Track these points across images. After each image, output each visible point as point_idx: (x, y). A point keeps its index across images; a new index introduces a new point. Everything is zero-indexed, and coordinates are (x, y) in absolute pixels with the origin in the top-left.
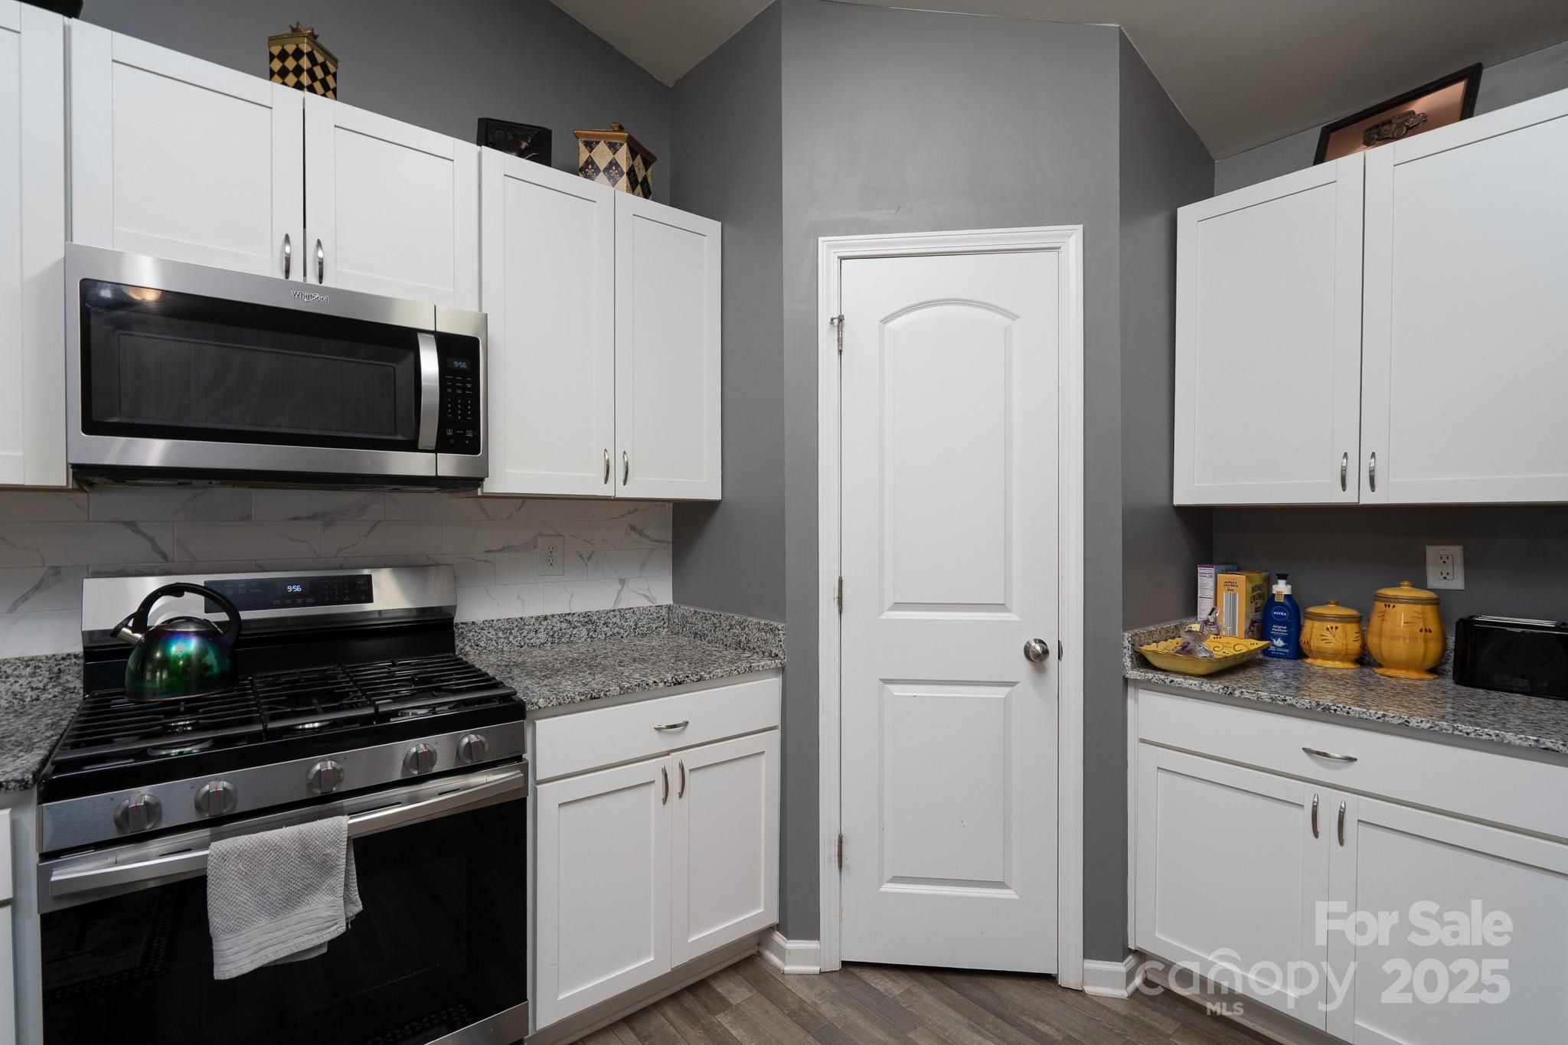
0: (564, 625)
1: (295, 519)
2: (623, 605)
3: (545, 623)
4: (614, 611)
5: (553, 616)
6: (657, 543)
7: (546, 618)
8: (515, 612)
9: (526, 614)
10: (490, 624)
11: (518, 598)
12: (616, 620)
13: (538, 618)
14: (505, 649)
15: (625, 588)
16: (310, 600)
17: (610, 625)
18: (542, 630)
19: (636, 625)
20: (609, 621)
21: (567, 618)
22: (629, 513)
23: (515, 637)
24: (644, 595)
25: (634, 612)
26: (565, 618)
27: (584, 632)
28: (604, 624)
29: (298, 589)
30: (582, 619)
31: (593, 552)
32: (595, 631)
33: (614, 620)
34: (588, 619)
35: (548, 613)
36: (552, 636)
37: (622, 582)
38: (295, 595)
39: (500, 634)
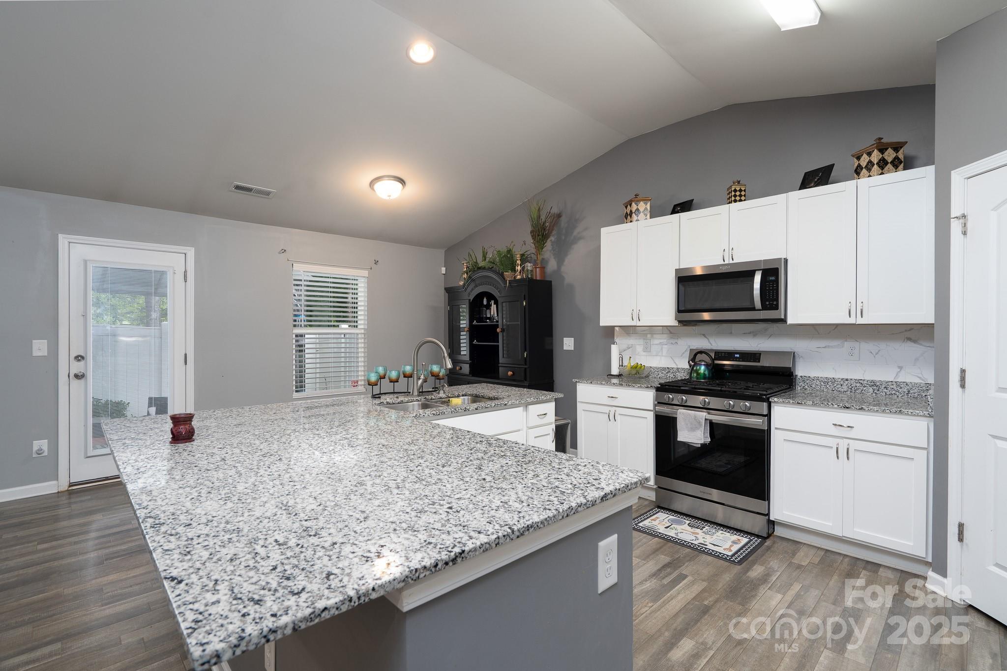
0: (858, 385)
1: (744, 333)
2: (900, 379)
3: (847, 382)
4: (892, 382)
5: (851, 379)
6: (929, 348)
7: (847, 380)
8: (830, 374)
9: (836, 377)
10: (818, 378)
11: (833, 369)
12: (894, 387)
13: (842, 379)
14: (825, 390)
15: (903, 372)
16: (741, 360)
17: (889, 389)
18: (845, 385)
19: (909, 391)
20: (888, 386)
21: (860, 381)
22: (906, 331)
23: (830, 386)
24: (917, 376)
25: (907, 384)
26: (858, 381)
27: (871, 390)
28: (884, 388)
29: (738, 356)
30: (870, 383)
31: (879, 351)
32: (878, 390)
33: (892, 387)
34: (873, 384)
35: (849, 378)
36: (851, 389)
37: (901, 368)
38: (737, 357)
39: (822, 384)
